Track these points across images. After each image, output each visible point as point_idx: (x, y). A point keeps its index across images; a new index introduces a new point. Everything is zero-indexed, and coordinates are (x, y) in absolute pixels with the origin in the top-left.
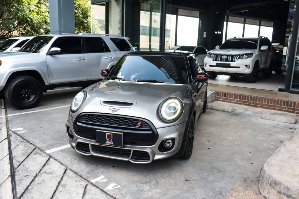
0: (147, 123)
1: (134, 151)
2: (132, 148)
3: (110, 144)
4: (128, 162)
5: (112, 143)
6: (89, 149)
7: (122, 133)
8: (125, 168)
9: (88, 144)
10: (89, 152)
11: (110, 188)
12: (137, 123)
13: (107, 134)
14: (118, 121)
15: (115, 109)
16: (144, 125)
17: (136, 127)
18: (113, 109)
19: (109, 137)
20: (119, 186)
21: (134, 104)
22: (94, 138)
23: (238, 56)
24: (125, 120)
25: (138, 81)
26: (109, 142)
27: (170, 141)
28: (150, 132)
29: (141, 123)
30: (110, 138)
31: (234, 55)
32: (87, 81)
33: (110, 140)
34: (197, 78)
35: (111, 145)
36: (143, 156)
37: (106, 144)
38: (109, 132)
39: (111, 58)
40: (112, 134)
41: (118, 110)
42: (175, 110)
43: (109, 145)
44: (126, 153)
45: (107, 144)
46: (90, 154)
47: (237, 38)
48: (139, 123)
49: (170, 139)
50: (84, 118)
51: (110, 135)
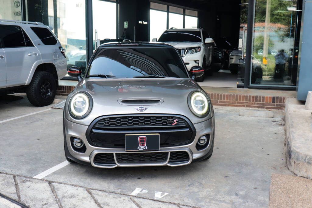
0: (183, 119)
1: (171, 152)
2: (169, 150)
3: (144, 149)
4: (166, 167)
5: (146, 148)
6: (114, 160)
7: (158, 134)
9: (113, 154)
10: (115, 163)
12: (173, 121)
13: (139, 137)
14: (149, 121)
15: (143, 108)
16: (180, 121)
17: (172, 125)
18: (140, 108)
19: (142, 140)
20: (166, 194)
21: (161, 100)
22: (122, 146)
23: (186, 51)
24: (157, 119)
25: (134, 78)
26: (142, 147)
27: (204, 138)
28: (188, 130)
29: (177, 120)
30: (144, 141)
31: (181, 49)
33: (143, 144)
34: (193, 72)
35: (145, 149)
36: (181, 158)
37: (138, 149)
39: (36, 54)
40: (146, 137)
41: (146, 109)
42: (202, 104)
43: (142, 150)
44: (163, 157)
46: (116, 166)
47: (173, 29)
48: (175, 121)
49: (204, 136)
50: (103, 123)
51: (144, 138)
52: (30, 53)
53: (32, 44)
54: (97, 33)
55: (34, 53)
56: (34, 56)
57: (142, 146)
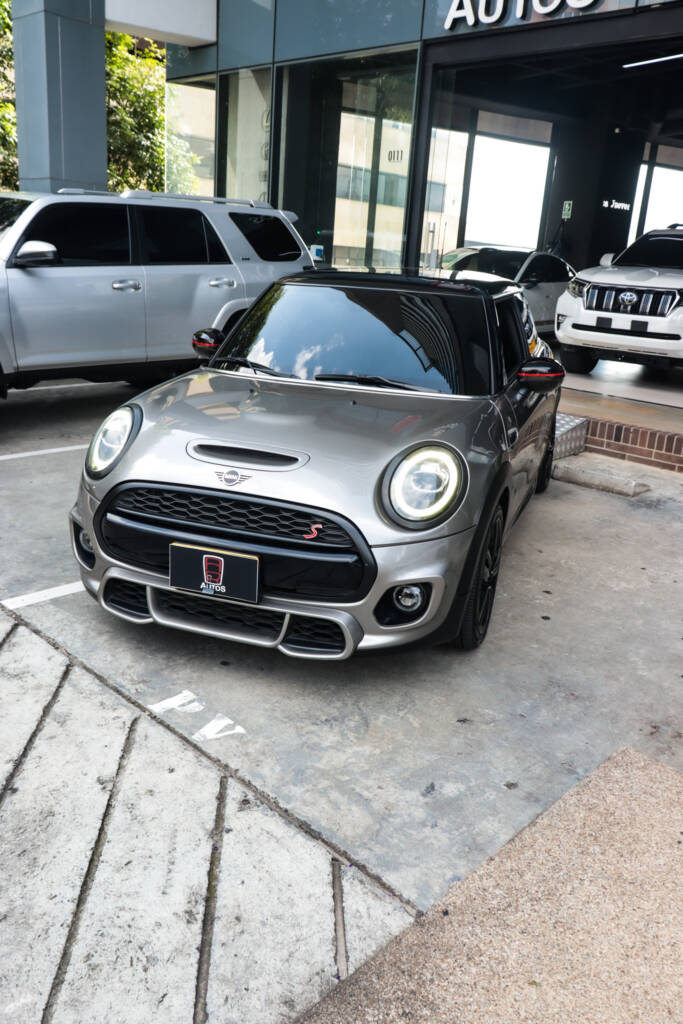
0: (339, 528)
1: (293, 616)
2: (290, 608)
3: (215, 592)
4: (274, 651)
5: (223, 589)
6: (146, 604)
7: (256, 558)
8: (262, 669)
9: (143, 588)
10: (147, 611)
11: (210, 732)
12: (309, 526)
13: (205, 556)
14: (244, 516)
15: (235, 473)
16: (330, 532)
17: (304, 539)
18: (229, 473)
19: (213, 566)
20: (239, 729)
21: (300, 460)
22: (162, 568)
23: (678, 297)
24: (268, 512)
25: (317, 379)
26: (213, 585)
27: (416, 591)
28: (350, 559)
29: (320, 526)
30: (217, 569)
32: (146, 363)
33: (215, 578)
34: (521, 377)
35: (220, 593)
36: (325, 636)
37: (202, 590)
38: (214, 550)
39: (231, 284)
40: (222, 559)
41: (244, 478)
42: (438, 486)
43: (212, 593)
44: (268, 623)
45: (204, 592)
46: (150, 620)
47: (678, 228)
48: (314, 527)
49: (415, 585)
50: (131, 499)
51: (217, 561)
52: (217, 280)
53: (228, 257)
54: (433, 232)
55: (226, 280)
56: (226, 287)
57: (213, 582)
